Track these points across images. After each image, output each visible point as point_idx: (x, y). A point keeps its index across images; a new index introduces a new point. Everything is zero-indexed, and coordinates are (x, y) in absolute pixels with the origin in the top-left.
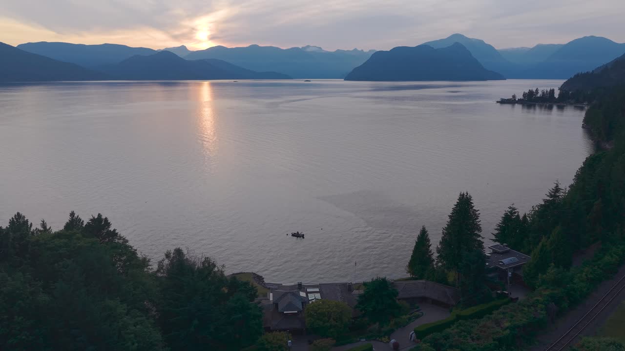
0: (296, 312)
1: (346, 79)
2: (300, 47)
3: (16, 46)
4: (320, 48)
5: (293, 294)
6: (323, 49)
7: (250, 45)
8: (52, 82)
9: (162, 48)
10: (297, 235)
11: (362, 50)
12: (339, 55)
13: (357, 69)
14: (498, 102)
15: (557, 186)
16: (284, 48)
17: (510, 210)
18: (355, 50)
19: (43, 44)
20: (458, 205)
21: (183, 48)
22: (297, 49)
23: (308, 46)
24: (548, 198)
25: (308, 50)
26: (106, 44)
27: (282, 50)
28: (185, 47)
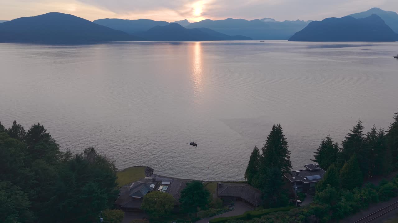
0: (140, 197)
1: (289, 40)
2: (260, 19)
3: (92, 21)
4: (274, 19)
5: (145, 185)
6: (275, 20)
7: (228, 18)
8: (110, 42)
9: (173, 22)
10: (193, 144)
11: (303, 21)
12: (286, 24)
13: (297, 34)
14: (395, 57)
15: (359, 124)
16: (249, 20)
17: (326, 139)
18: (298, 20)
19: (107, 20)
20: (272, 133)
21: (186, 21)
22: (258, 20)
23: (265, 19)
24: (352, 133)
25: (265, 21)
26: (141, 19)
27: (247, 21)
28: (187, 20)
